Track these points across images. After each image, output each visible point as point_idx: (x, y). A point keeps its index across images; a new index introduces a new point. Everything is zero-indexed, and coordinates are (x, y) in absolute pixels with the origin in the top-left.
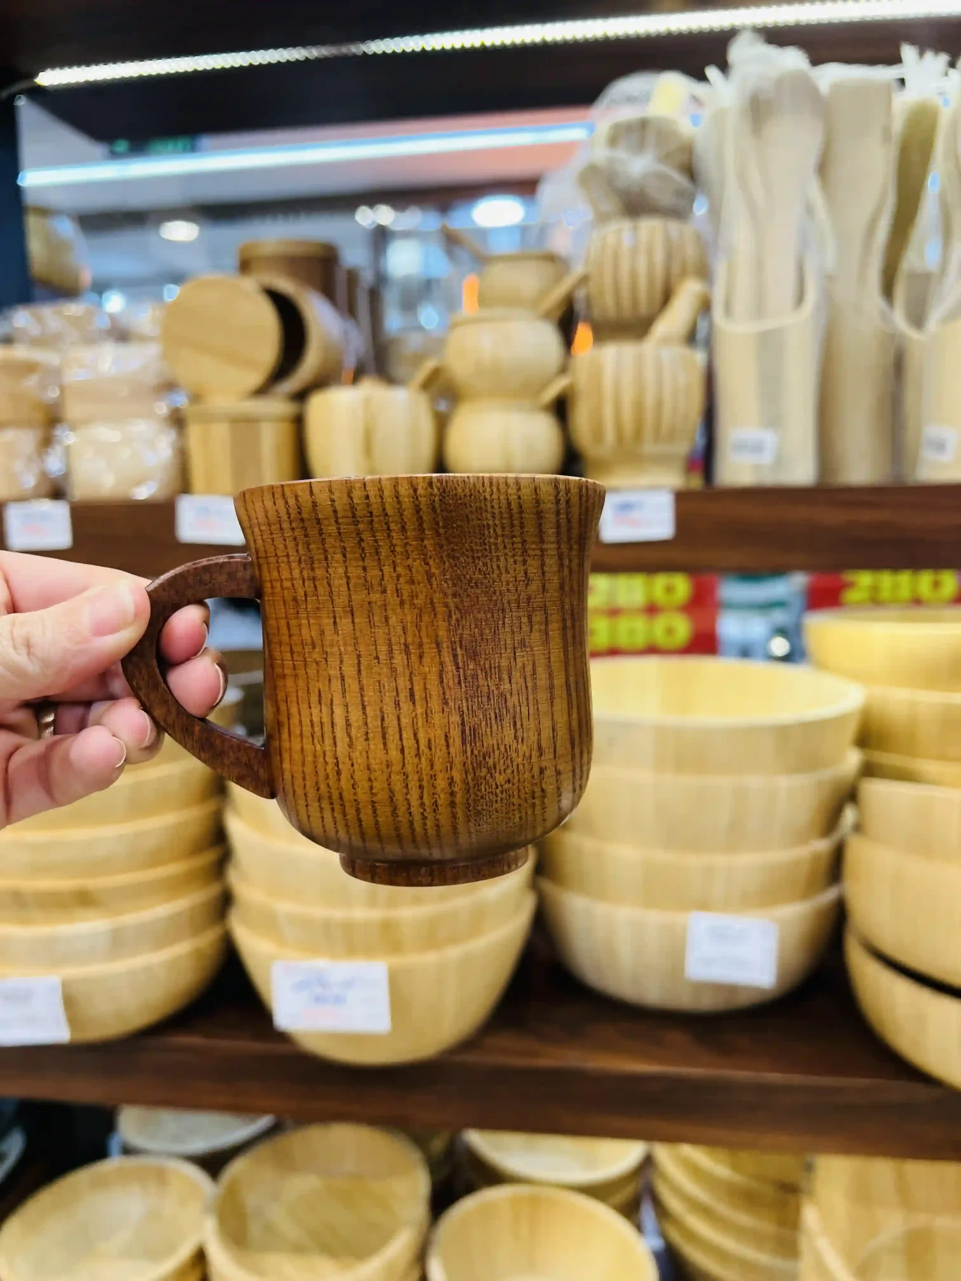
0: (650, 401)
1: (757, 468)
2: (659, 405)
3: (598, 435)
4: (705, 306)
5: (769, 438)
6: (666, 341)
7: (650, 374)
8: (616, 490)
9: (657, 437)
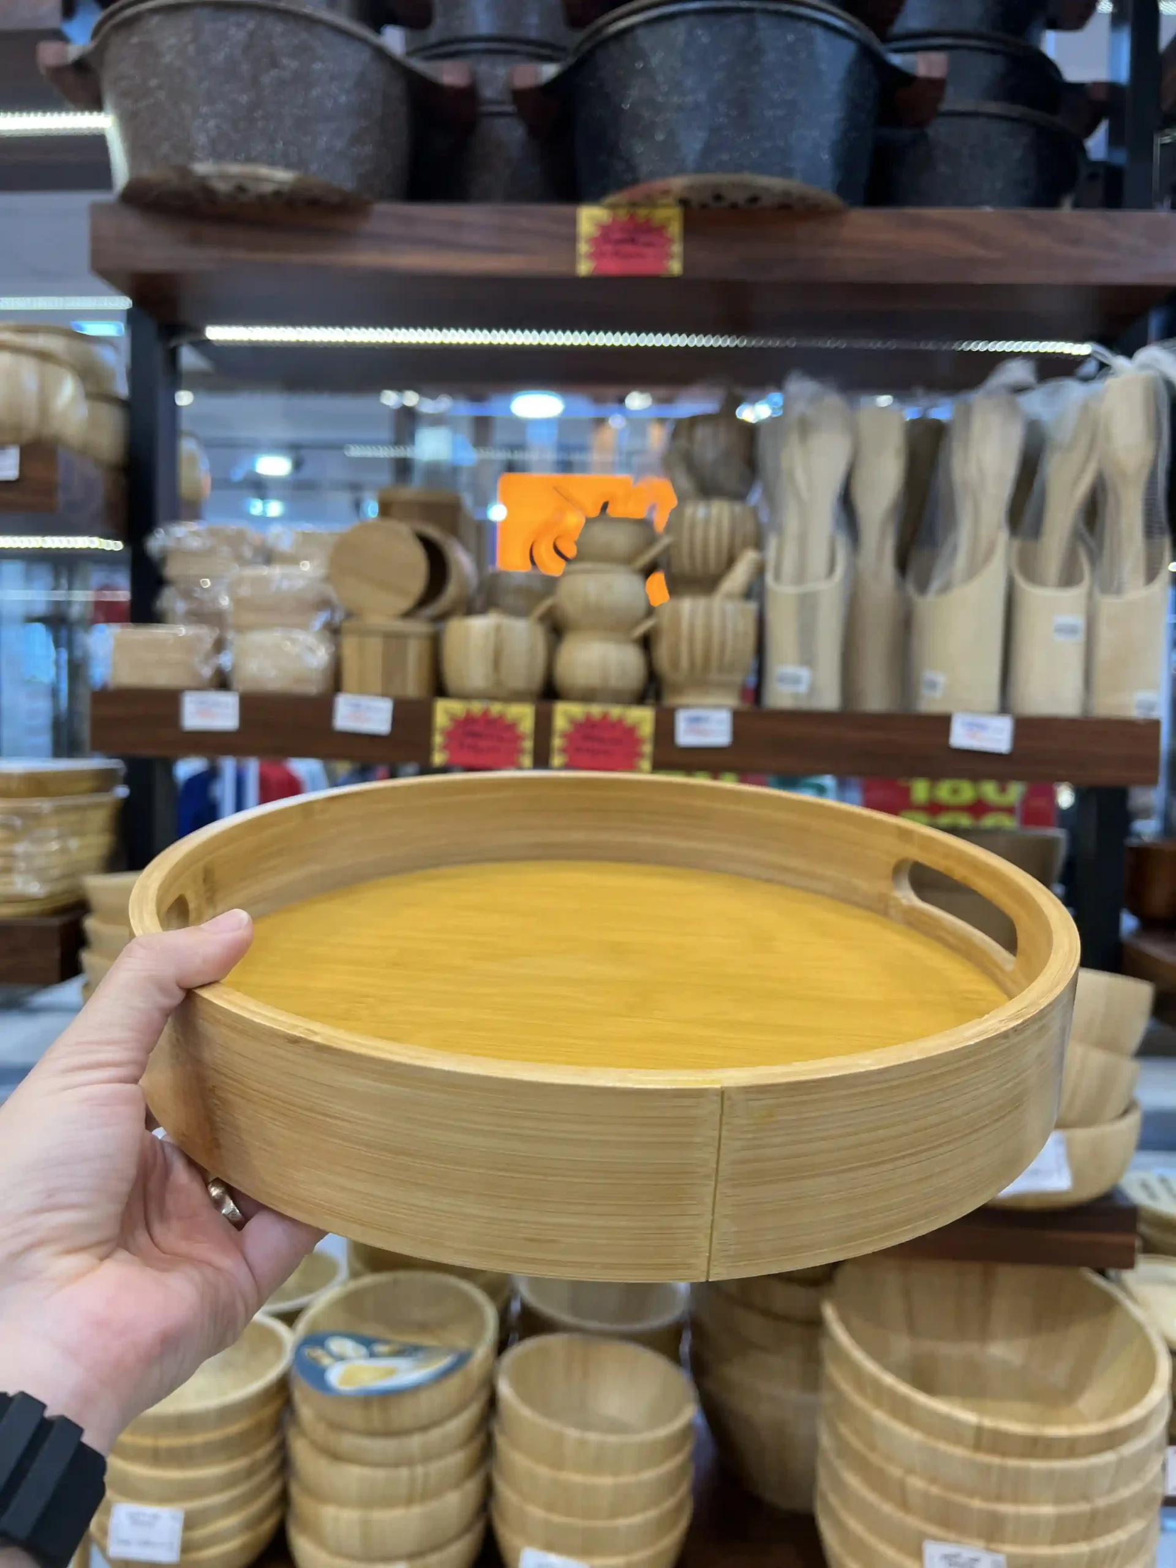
0: (716, 640)
1: (796, 696)
2: (723, 645)
3: (675, 664)
4: (760, 571)
5: (804, 673)
6: (729, 596)
7: (716, 621)
8: (687, 707)
9: (721, 669)
